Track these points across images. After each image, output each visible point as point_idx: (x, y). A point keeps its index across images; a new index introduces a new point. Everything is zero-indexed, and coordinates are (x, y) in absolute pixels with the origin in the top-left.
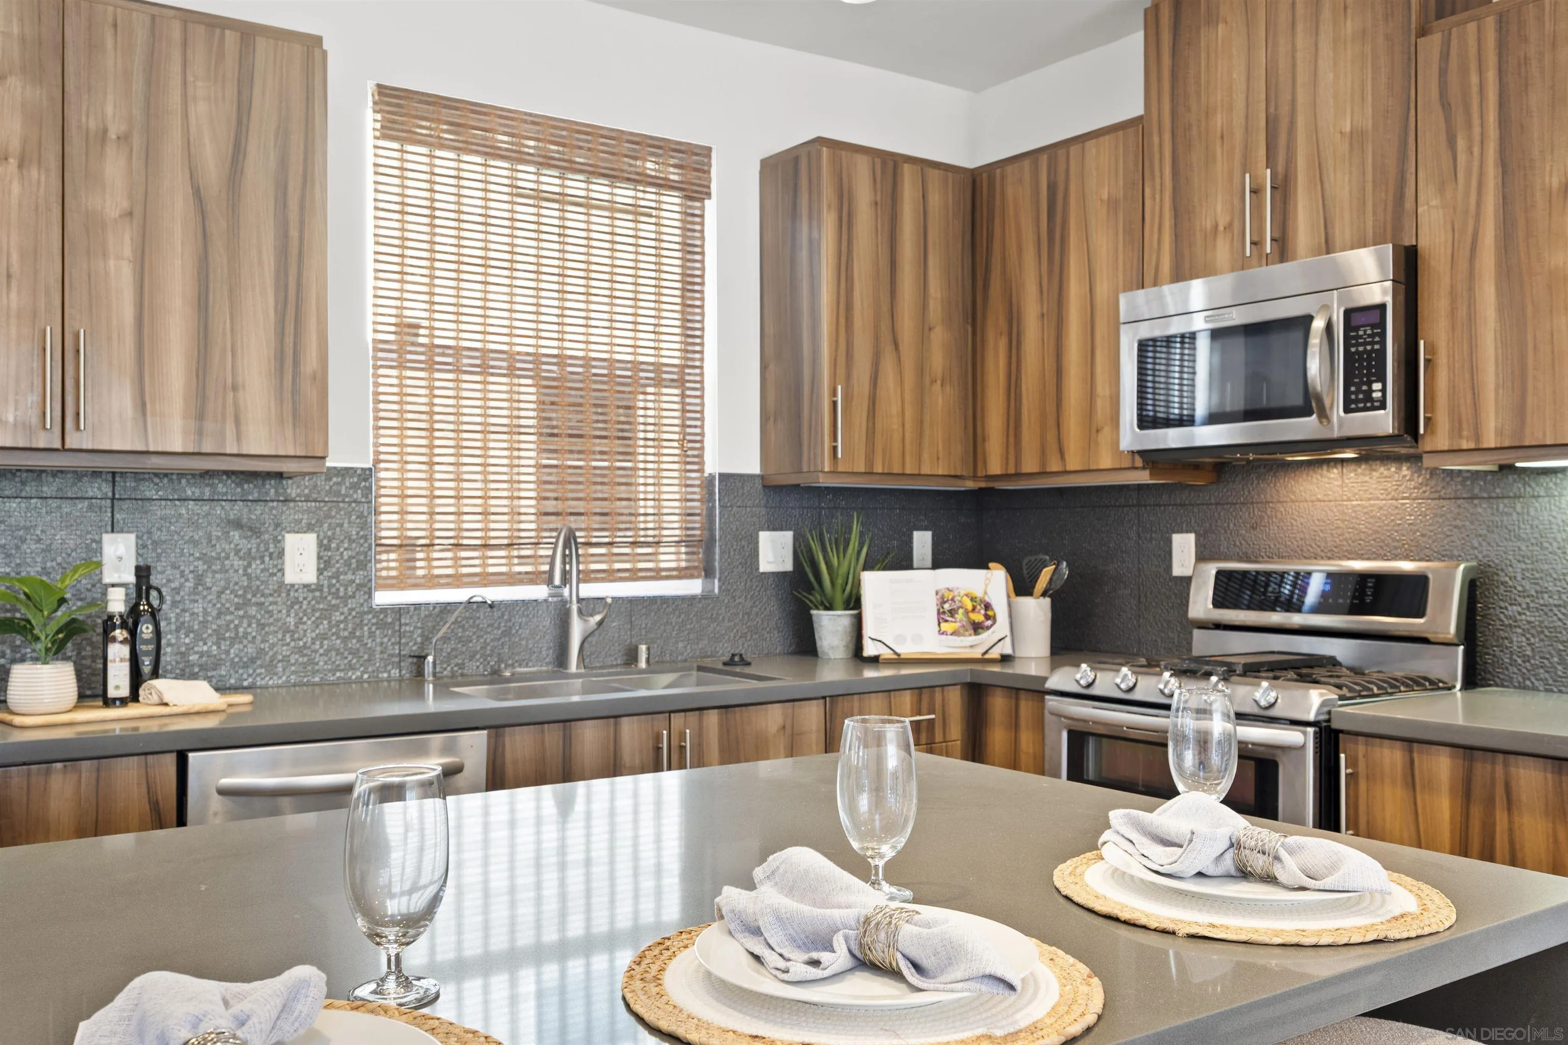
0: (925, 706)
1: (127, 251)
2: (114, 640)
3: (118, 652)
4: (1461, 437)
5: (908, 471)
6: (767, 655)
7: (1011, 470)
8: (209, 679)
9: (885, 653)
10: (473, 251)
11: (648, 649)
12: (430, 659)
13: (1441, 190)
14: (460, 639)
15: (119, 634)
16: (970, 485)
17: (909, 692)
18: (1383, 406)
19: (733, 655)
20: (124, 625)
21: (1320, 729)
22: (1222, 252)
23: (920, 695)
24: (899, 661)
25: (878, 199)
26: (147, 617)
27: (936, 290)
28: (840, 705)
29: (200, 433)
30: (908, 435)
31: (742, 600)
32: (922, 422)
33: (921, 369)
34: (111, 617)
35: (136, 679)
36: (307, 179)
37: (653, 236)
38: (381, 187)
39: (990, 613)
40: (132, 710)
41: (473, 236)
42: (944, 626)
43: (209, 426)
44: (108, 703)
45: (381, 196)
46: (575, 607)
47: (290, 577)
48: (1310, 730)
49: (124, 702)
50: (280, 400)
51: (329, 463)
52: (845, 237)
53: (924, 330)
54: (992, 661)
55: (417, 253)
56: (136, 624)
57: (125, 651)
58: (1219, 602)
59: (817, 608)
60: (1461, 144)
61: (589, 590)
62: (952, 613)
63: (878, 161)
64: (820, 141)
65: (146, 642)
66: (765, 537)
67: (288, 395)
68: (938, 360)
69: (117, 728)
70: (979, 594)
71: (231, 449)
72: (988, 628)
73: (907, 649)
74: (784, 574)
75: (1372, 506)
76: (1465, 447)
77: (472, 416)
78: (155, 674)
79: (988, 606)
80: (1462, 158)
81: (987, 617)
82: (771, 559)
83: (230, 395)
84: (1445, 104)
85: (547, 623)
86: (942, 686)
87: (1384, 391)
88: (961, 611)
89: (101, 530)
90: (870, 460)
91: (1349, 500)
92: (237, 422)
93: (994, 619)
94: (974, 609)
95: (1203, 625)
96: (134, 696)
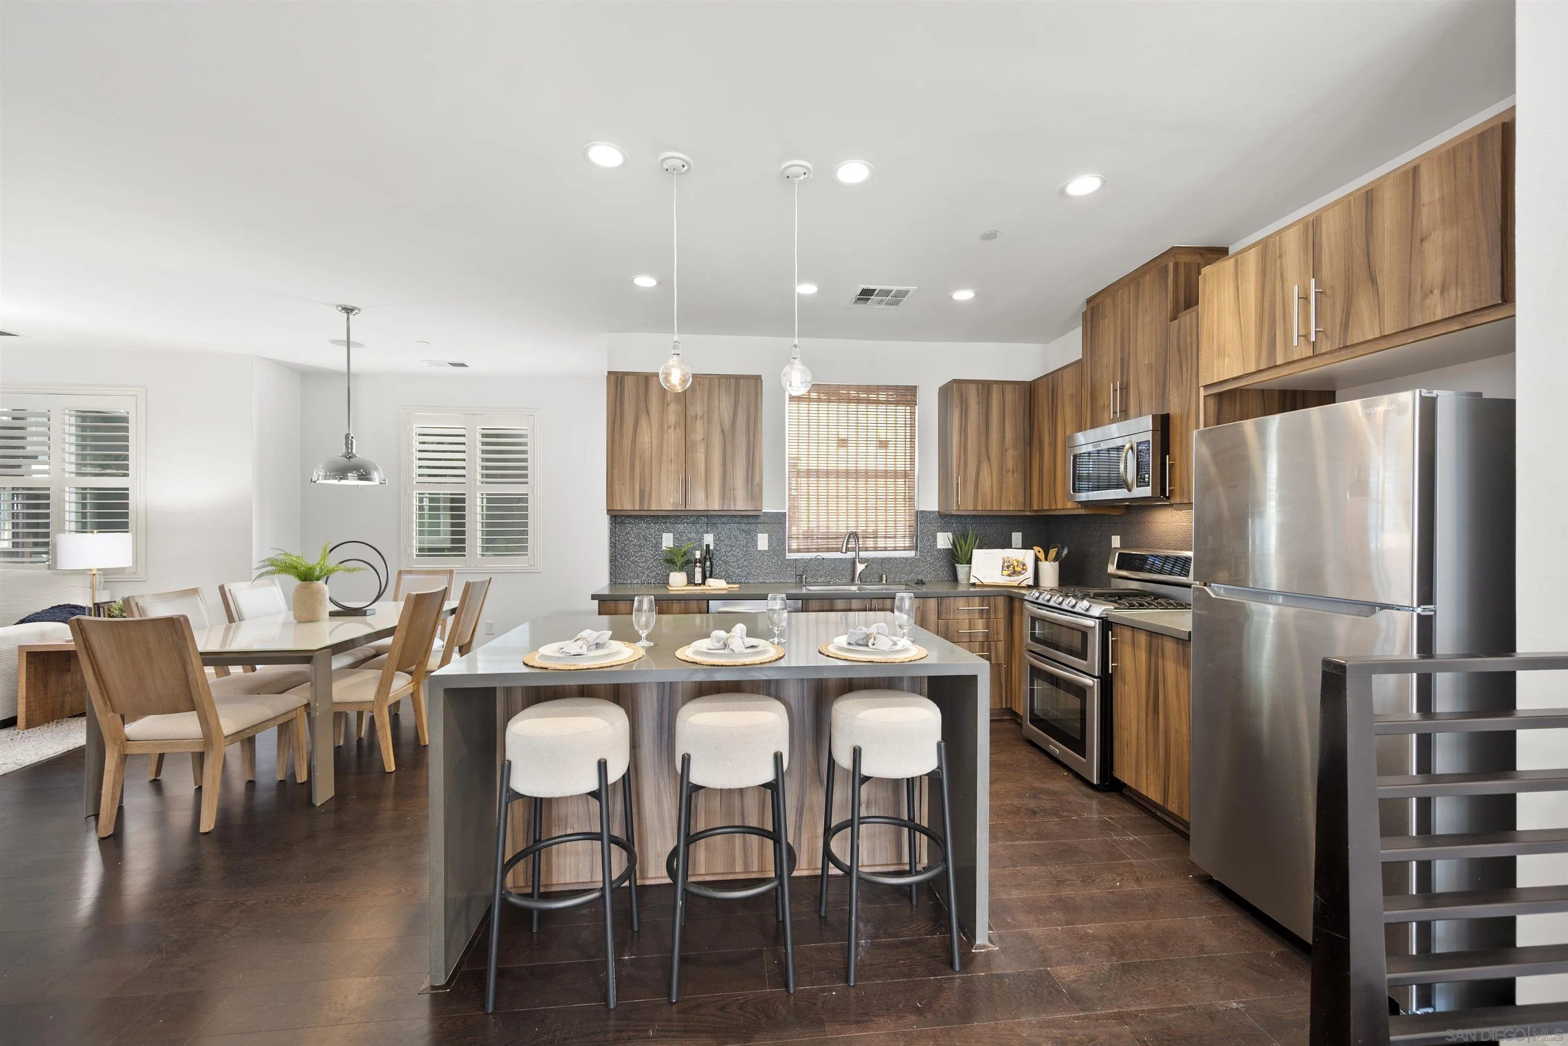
0: (985, 604)
1: (703, 450)
2: (697, 566)
3: (698, 570)
4: (1183, 497)
5: (994, 509)
6: (941, 581)
7: (1040, 509)
8: (725, 580)
9: (978, 582)
10: (823, 436)
11: (886, 576)
12: (804, 576)
13: (1177, 389)
14: (816, 570)
15: (698, 564)
16: (1028, 513)
17: (977, 598)
18: (1149, 485)
19: (918, 580)
20: (700, 562)
21: (1103, 620)
23: (983, 599)
24: (983, 585)
25: (980, 400)
26: (708, 560)
27: (1009, 434)
28: (944, 601)
29: (723, 504)
30: (994, 495)
31: (929, 559)
32: (1002, 489)
33: (1001, 468)
34: (696, 559)
35: (704, 578)
36: (756, 422)
37: (894, 422)
38: (791, 417)
39: (1024, 567)
40: (702, 587)
41: (823, 430)
42: (1004, 572)
43: (726, 501)
44: (696, 585)
45: (791, 420)
46: (857, 560)
47: (759, 548)
48: (1097, 620)
49: (699, 585)
50: (747, 492)
51: (763, 511)
52: (963, 418)
53: (1003, 451)
54: (1023, 588)
55: (804, 438)
56: (705, 562)
57: (700, 570)
59: (958, 563)
60: (1184, 369)
61: (863, 554)
62: (1008, 567)
63: (980, 386)
64: (954, 381)
65: (708, 567)
66: (939, 535)
67: (750, 491)
68: (1010, 463)
69: (698, 592)
70: (1021, 559)
71: (733, 508)
72: (1023, 574)
73: (986, 581)
74: (948, 549)
75: (1183, 525)
76: (1185, 502)
77: (823, 492)
78: (711, 577)
79: (1024, 565)
81: (1023, 569)
82: (942, 543)
83: (732, 492)
84: (1179, 352)
85: (849, 565)
86: (994, 596)
87: (1149, 478)
88: (1012, 566)
89: (704, 533)
90: (975, 505)
91: (1174, 522)
92: (734, 500)
93: (1026, 570)
94: (1018, 565)
95: (1114, 576)
96: (703, 583)
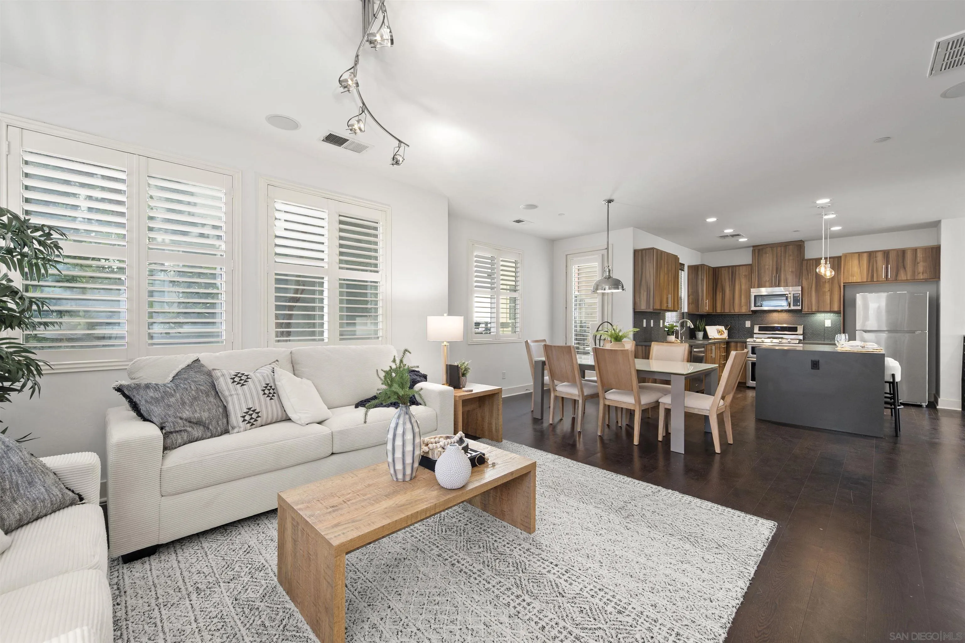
18: (799, 306)
22: (767, 284)
24: (714, 339)
42: (717, 334)
58: (759, 330)
70: (720, 329)
79: (723, 331)
80: (810, 276)
94: (719, 332)
95: (756, 334)
